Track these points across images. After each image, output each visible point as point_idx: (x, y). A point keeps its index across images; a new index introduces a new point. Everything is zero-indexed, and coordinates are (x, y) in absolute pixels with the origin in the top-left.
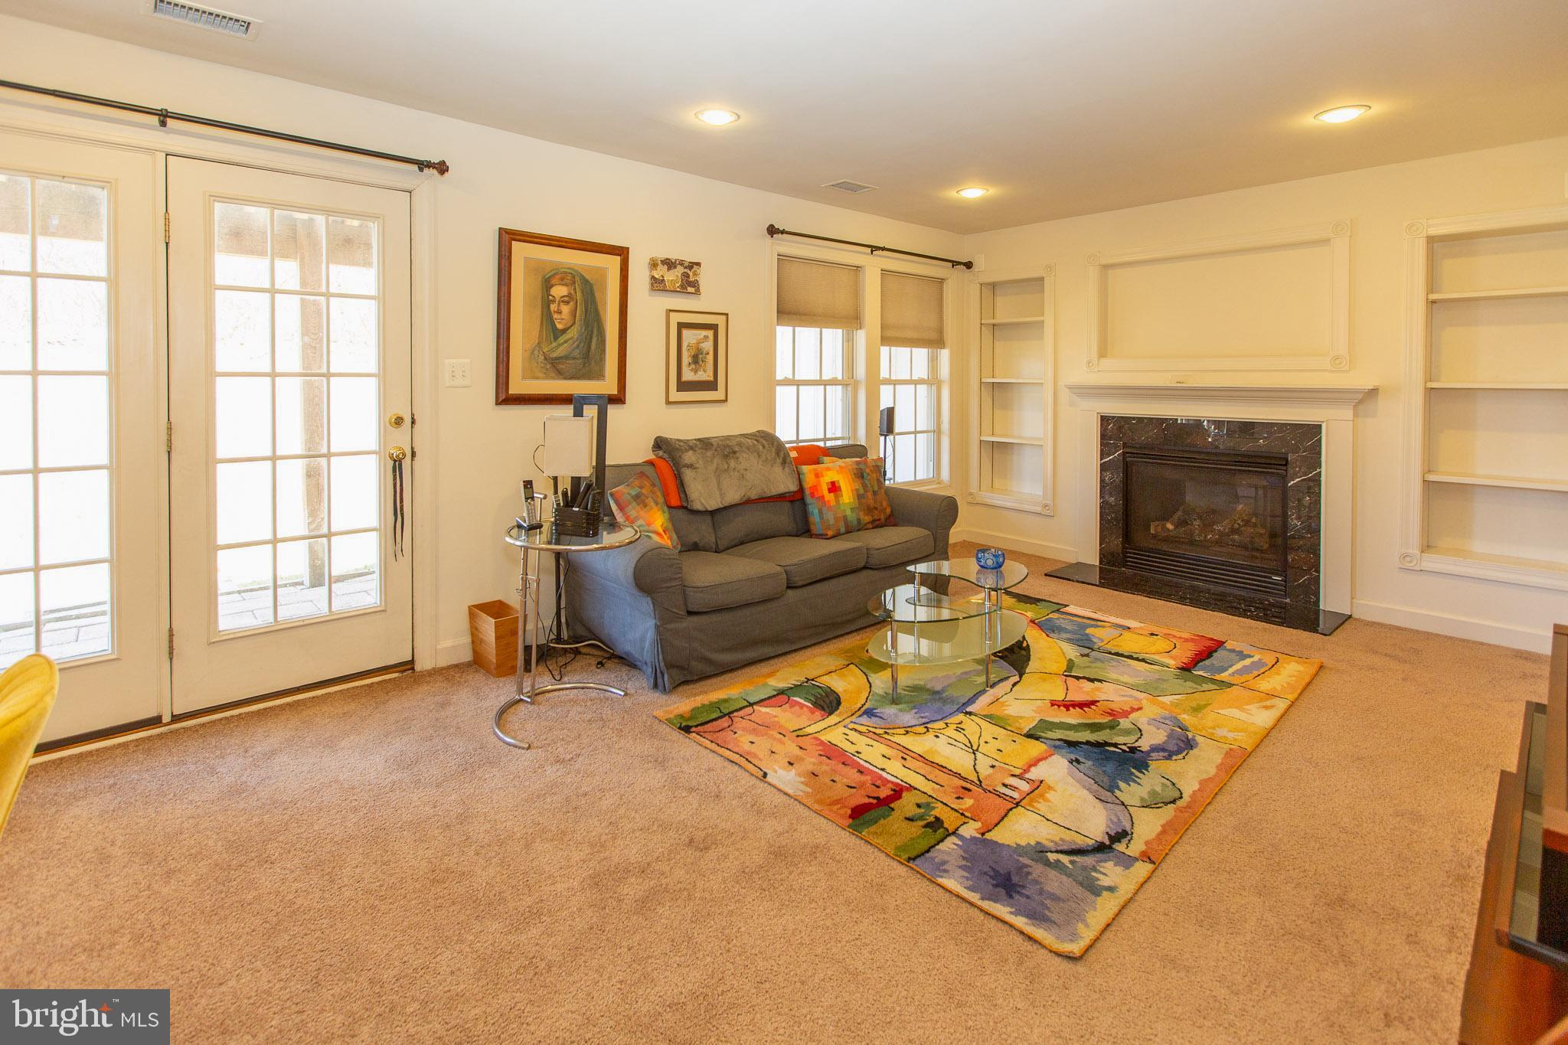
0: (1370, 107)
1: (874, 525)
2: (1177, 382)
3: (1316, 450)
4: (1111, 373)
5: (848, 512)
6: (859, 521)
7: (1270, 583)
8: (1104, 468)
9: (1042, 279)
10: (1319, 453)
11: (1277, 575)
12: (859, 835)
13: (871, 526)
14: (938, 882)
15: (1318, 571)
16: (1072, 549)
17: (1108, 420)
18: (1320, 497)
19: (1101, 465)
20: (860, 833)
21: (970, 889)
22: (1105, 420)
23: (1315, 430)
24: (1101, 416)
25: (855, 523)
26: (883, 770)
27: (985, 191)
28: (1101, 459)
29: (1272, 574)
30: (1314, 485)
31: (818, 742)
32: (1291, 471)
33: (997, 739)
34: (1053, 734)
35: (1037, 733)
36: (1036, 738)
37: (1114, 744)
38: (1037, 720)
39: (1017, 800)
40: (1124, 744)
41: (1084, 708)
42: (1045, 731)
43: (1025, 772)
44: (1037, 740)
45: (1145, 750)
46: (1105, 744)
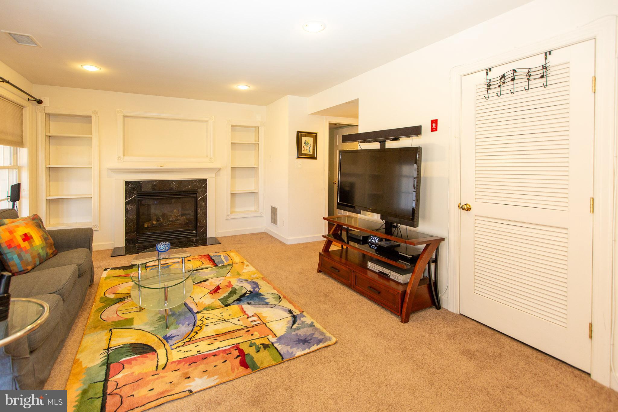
0: (250, 87)
1: (54, 254)
2: (160, 166)
3: (205, 187)
4: (130, 162)
5: (40, 251)
6: (47, 254)
7: (192, 234)
8: (127, 204)
9: (90, 117)
10: (206, 188)
11: (194, 230)
12: (259, 369)
13: (52, 256)
14: (296, 357)
15: (206, 226)
16: (111, 243)
17: (129, 182)
18: (207, 202)
19: (125, 203)
20: (259, 368)
21: (303, 350)
22: (127, 183)
23: (205, 181)
24: (125, 181)
25: (45, 256)
26: (219, 348)
27: (98, 69)
28: (126, 200)
29: (193, 230)
30: (205, 199)
31: (177, 363)
32: (198, 195)
33: (222, 313)
34: (230, 300)
35: (227, 303)
36: (229, 305)
37: (245, 293)
38: (218, 300)
39: (262, 323)
40: (247, 292)
41: (220, 289)
42: (228, 301)
43: (247, 315)
44: (231, 305)
45: (252, 290)
46: (244, 295)
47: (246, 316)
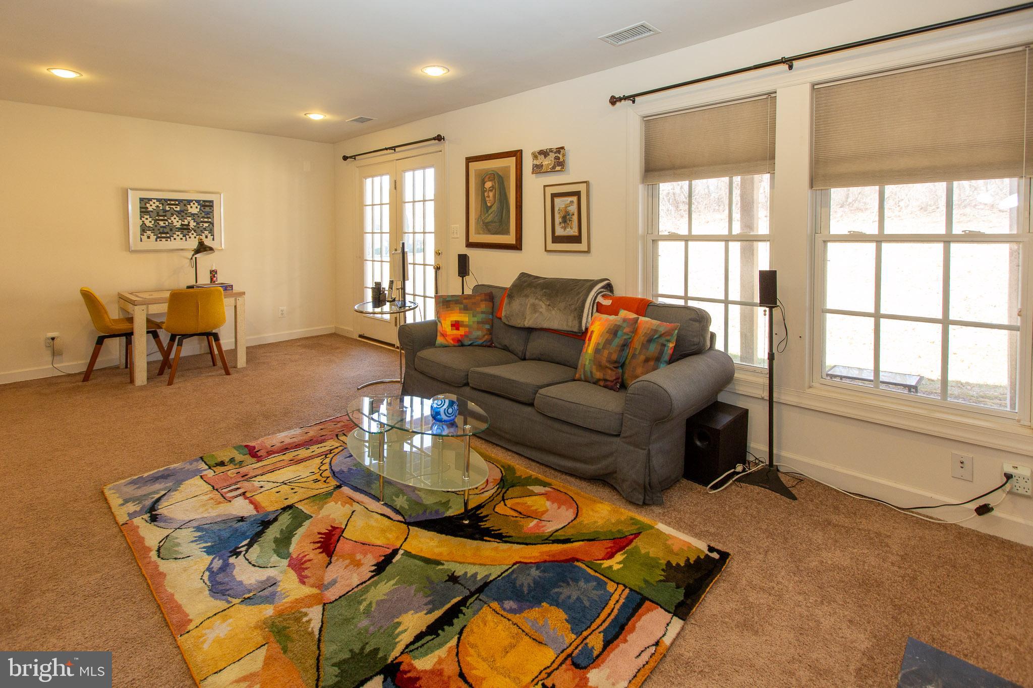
33: (294, 493)
34: (285, 520)
35: (290, 512)
36: (284, 509)
37: (250, 545)
38: (312, 515)
39: (219, 490)
40: (247, 551)
41: (319, 545)
42: (290, 517)
43: (246, 498)
44: (282, 509)
45: (232, 560)
46: (254, 539)
47: (248, 495)
